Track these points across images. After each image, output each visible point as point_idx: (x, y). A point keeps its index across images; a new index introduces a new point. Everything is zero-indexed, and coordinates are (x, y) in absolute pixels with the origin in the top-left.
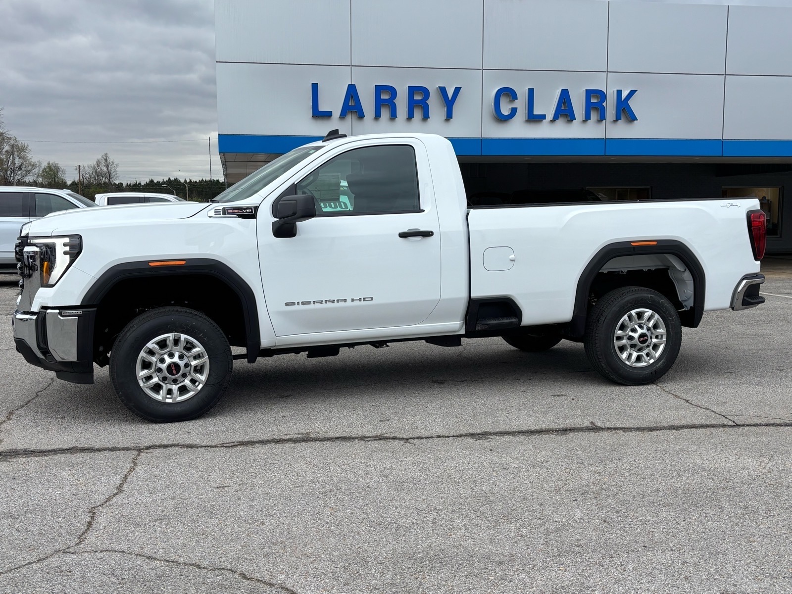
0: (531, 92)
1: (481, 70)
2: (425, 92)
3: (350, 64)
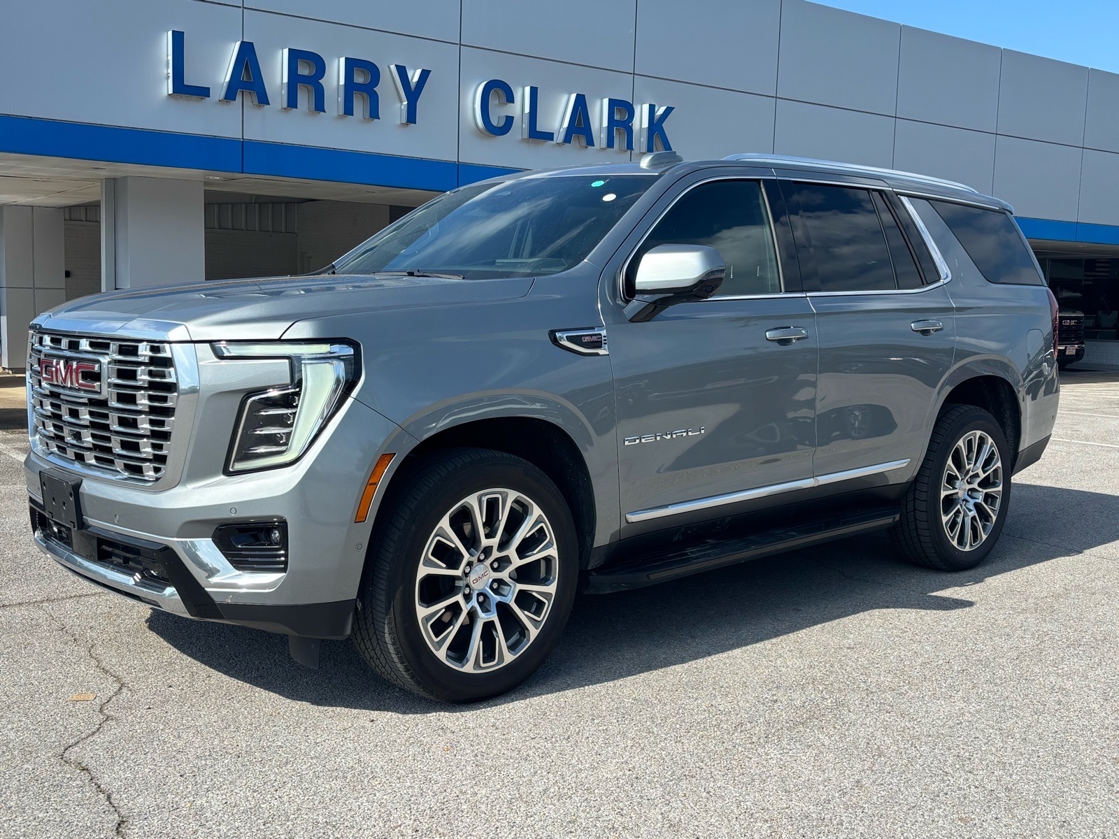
0: (534, 91)
1: (458, 46)
2: (372, 71)
3: (241, 6)
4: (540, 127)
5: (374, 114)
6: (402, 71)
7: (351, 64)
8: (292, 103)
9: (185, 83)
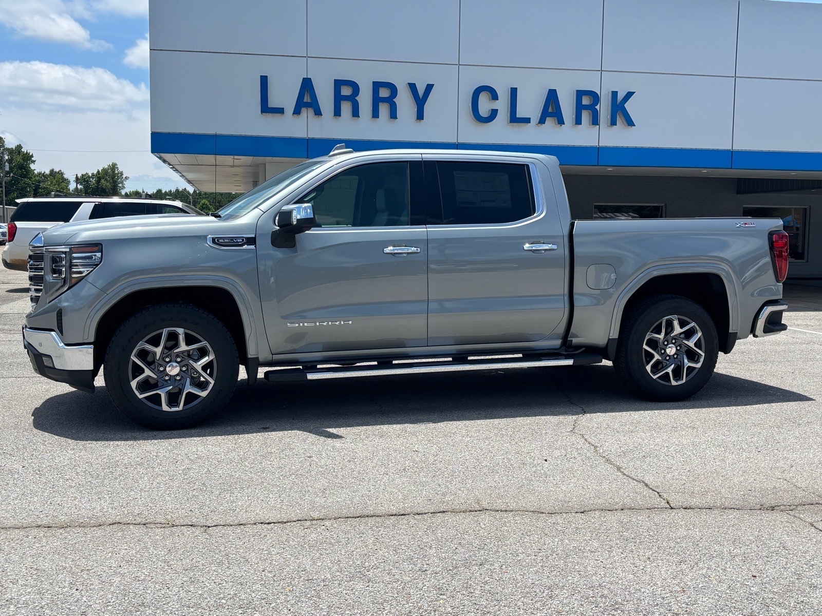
0: (514, 91)
1: (457, 66)
2: (392, 88)
3: (306, 56)
4: (519, 114)
5: (393, 115)
6: (412, 87)
7: (377, 86)
8: (337, 113)
9: (269, 106)
